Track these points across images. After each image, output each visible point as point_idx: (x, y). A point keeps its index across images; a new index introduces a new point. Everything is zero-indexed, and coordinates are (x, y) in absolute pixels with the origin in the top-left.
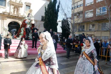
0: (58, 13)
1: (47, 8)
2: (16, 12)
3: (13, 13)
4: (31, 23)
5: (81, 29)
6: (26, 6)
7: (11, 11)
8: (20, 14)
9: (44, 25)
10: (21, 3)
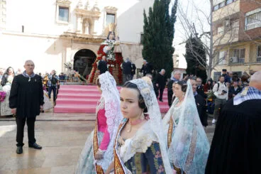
0: (173, 26)
1: (148, 15)
2: (87, 29)
3: (81, 33)
4: (114, 52)
5: (235, 60)
6: (108, 14)
7: (78, 29)
8: (95, 33)
9: (143, 54)
10: (96, 10)
